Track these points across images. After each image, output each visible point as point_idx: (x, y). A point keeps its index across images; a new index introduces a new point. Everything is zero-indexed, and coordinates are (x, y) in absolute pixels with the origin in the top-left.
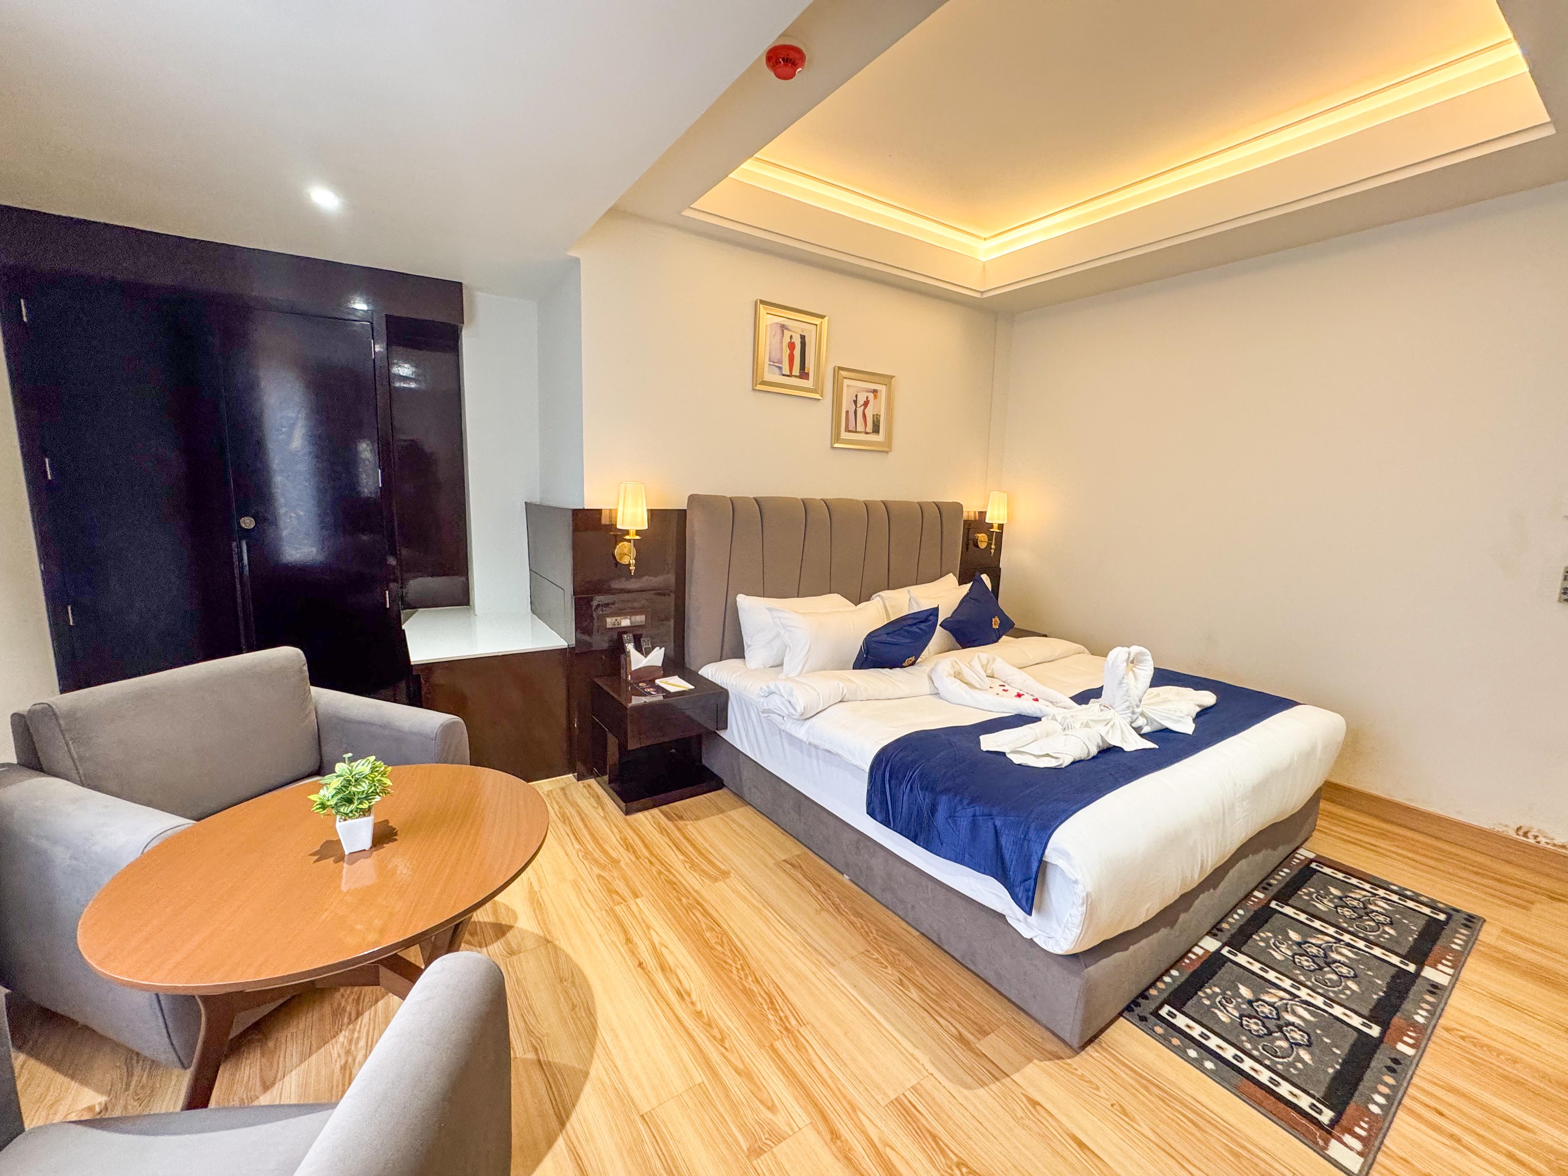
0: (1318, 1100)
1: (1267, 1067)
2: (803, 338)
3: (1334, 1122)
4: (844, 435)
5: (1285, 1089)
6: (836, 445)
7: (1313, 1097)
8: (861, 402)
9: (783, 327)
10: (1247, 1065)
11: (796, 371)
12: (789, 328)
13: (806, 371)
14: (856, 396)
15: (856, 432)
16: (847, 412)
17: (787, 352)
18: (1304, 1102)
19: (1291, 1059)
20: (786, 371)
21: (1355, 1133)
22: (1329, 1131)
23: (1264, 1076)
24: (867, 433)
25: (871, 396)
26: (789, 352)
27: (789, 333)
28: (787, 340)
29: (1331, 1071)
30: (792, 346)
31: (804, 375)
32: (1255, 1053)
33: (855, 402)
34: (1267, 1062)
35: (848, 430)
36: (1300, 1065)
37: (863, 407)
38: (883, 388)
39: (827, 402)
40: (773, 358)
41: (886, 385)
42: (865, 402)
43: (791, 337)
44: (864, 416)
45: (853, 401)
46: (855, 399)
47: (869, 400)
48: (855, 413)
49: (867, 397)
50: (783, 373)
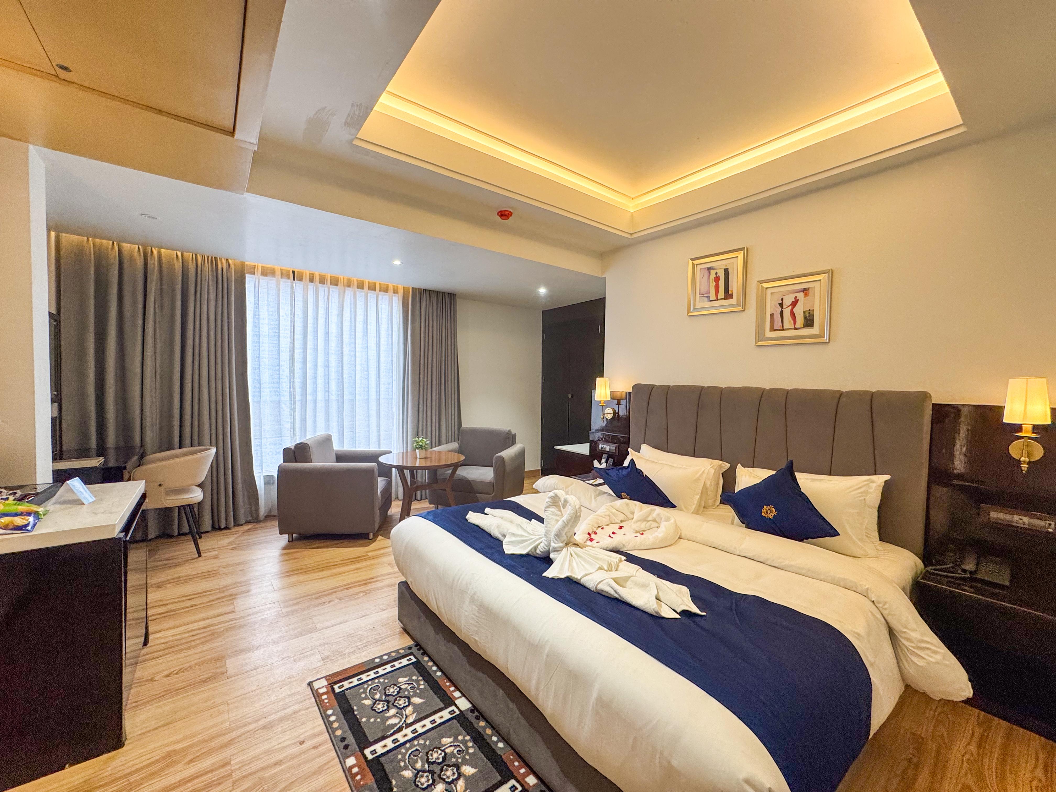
0: (344, 691)
1: (367, 681)
2: (726, 271)
3: (333, 690)
4: (769, 334)
5: (355, 681)
6: (760, 343)
7: (347, 689)
8: (788, 301)
9: (709, 269)
10: (372, 674)
11: (721, 294)
12: (714, 268)
13: (730, 293)
14: (782, 300)
15: (783, 330)
16: (772, 315)
17: (713, 284)
18: (346, 684)
19: (368, 694)
20: (713, 297)
21: (325, 694)
22: (331, 685)
23: (364, 677)
24: (796, 329)
25: (801, 296)
26: (715, 284)
27: (715, 271)
28: (713, 275)
29: (355, 708)
30: (717, 279)
31: (728, 295)
32: (377, 681)
33: (781, 305)
34: (370, 683)
35: (773, 329)
36: (363, 696)
37: (791, 307)
38: (817, 285)
39: (751, 311)
40: (702, 292)
41: (820, 280)
42: (793, 302)
43: (716, 273)
44: (793, 315)
45: (779, 304)
46: (781, 302)
47: (798, 300)
48: (782, 314)
49: (796, 297)
50: (711, 299)
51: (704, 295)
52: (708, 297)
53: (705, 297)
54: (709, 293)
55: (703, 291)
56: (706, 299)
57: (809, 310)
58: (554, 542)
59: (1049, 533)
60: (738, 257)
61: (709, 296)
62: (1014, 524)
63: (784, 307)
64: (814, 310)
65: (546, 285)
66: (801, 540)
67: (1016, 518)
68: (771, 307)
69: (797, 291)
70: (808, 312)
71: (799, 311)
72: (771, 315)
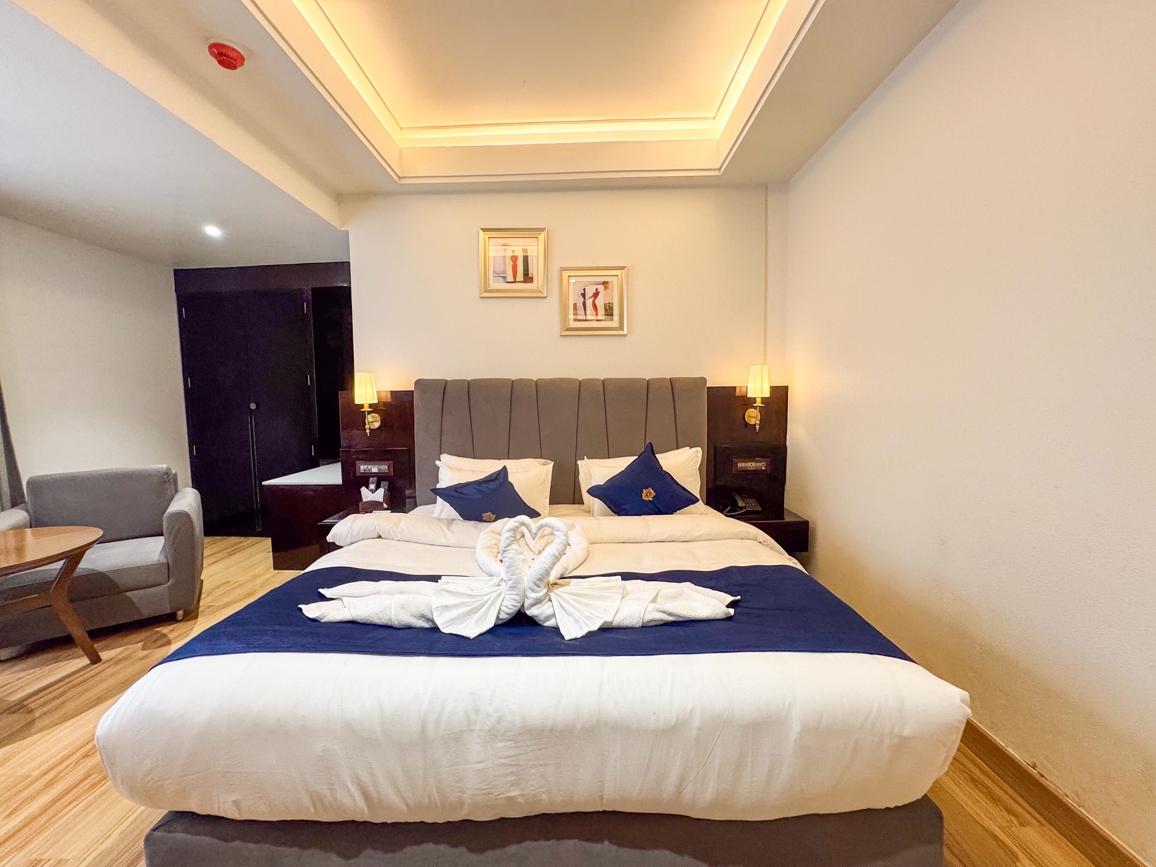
6: (565, 333)
8: (590, 292)
11: (520, 276)
13: (530, 276)
14: (584, 290)
15: (586, 320)
17: (510, 263)
20: (510, 278)
24: (598, 320)
26: (512, 263)
27: (511, 249)
28: (510, 254)
30: (514, 258)
33: (584, 295)
35: (576, 319)
37: (592, 298)
38: (614, 279)
39: (554, 301)
40: (497, 270)
41: (618, 276)
42: (594, 293)
43: (513, 251)
44: (595, 306)
45: (581, 294)
46: (583, 292)
47: (599, 292)
48: (584, 304)
49: (597, 289)
50: (508, 281)
51: (500, 275)
52: (504, 278)
53: (500, 276)
54: (505, 273)
55: (499, 269)
56: (502, 280)
57: (609, 303)
58: (533, 590)
59: (763, 470)
60: (537, 238)
61: (506, 277)
62: (749, 469)
63: (586, 298)
64: (613, 303)
65: (221, 223)
66: (672, 514)
67: (749, 464)
68: (574, 298)
69: (596, 283)
70: (608, 305)
71: (600, 302)
72: (574, 304)
